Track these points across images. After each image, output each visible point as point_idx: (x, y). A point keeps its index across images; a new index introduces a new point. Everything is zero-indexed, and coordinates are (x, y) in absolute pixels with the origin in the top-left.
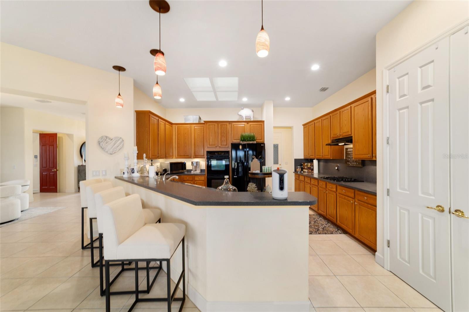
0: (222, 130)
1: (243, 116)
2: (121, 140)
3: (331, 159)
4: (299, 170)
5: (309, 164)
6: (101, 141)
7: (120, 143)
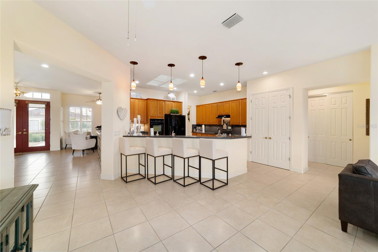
0: (159, 105)
1: (170, 97)
3: (218, 124)
4: (194, 131)
5: (200, 128)
6: (118, 110)
7: (126, 112)
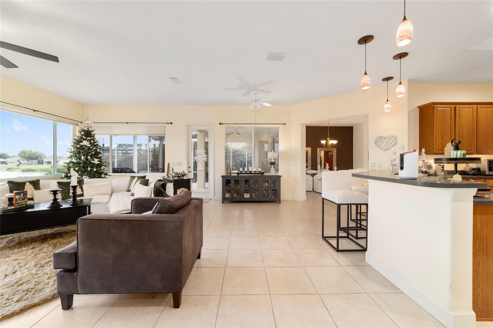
2: (394, 138)
6: (377, 140)
7: (393, 140)
